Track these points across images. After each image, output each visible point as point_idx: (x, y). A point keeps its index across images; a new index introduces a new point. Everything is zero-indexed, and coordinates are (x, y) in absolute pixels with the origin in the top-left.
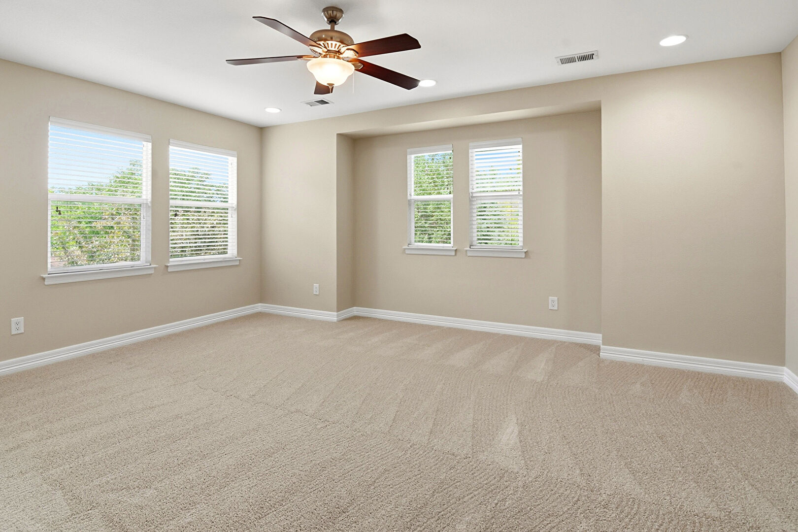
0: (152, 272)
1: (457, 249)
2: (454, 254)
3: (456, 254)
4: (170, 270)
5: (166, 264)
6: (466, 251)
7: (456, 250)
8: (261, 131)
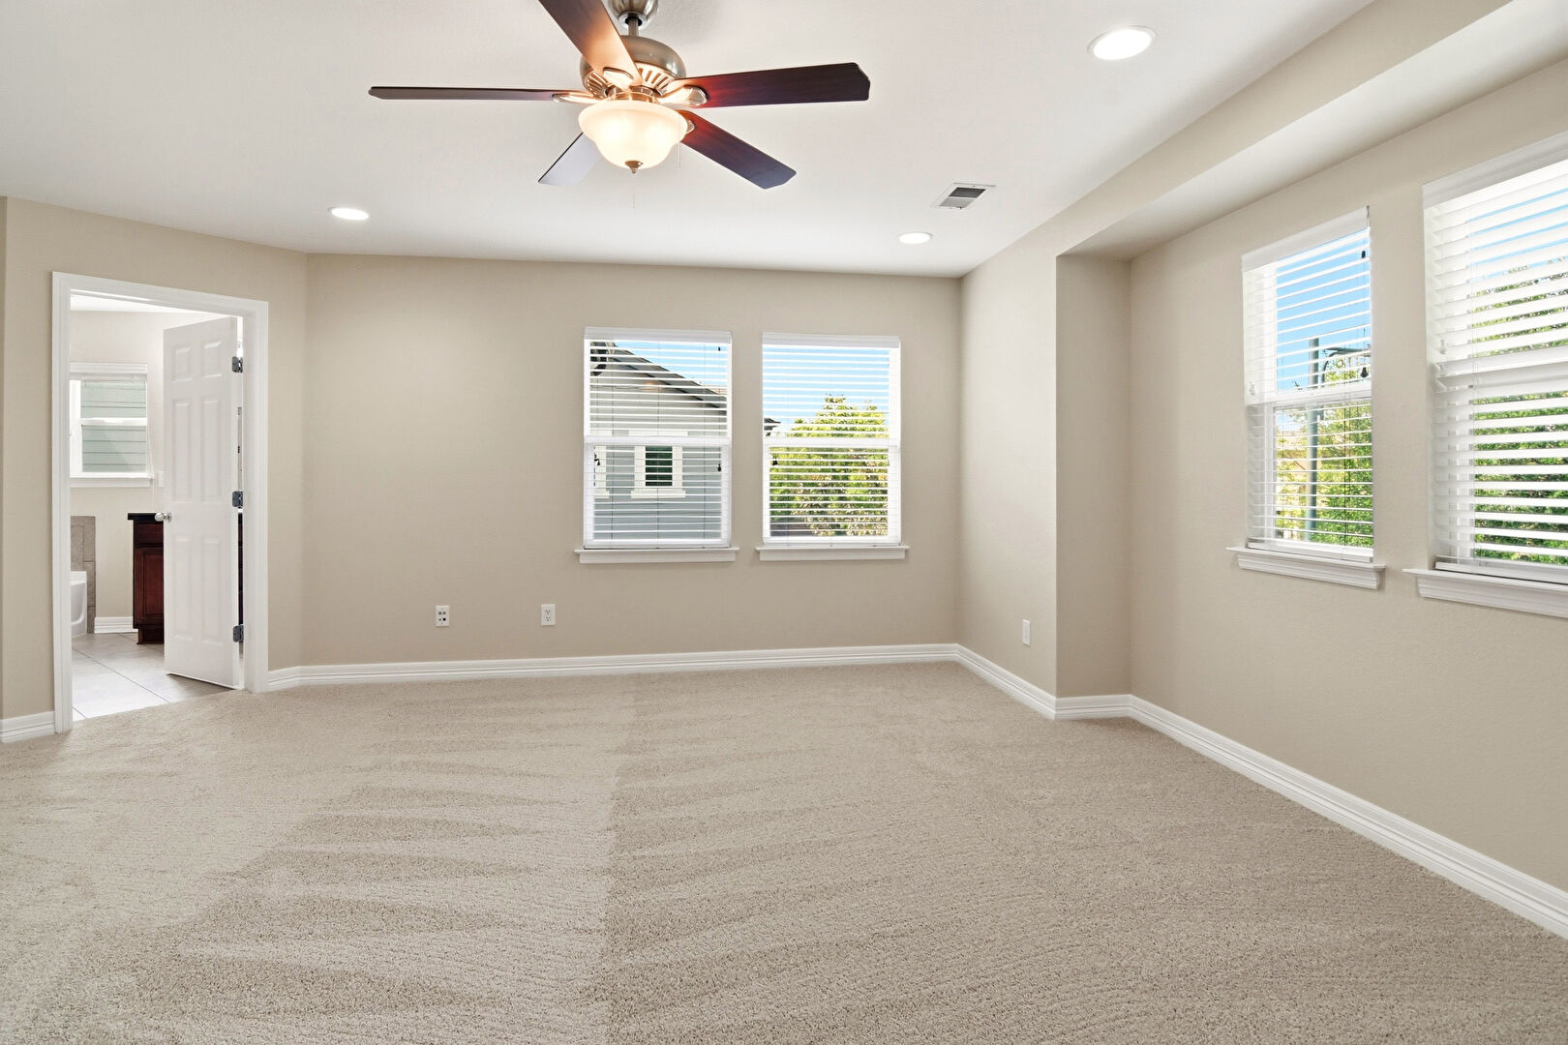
0: (732, 558)
1: (1384, 570)
2: (1374, 585)
3: (1381, 587)
4: (763, 558)
5: (758, 548)
6: (1417, 576)
7: (1381, 573)
8: (957, 284)
